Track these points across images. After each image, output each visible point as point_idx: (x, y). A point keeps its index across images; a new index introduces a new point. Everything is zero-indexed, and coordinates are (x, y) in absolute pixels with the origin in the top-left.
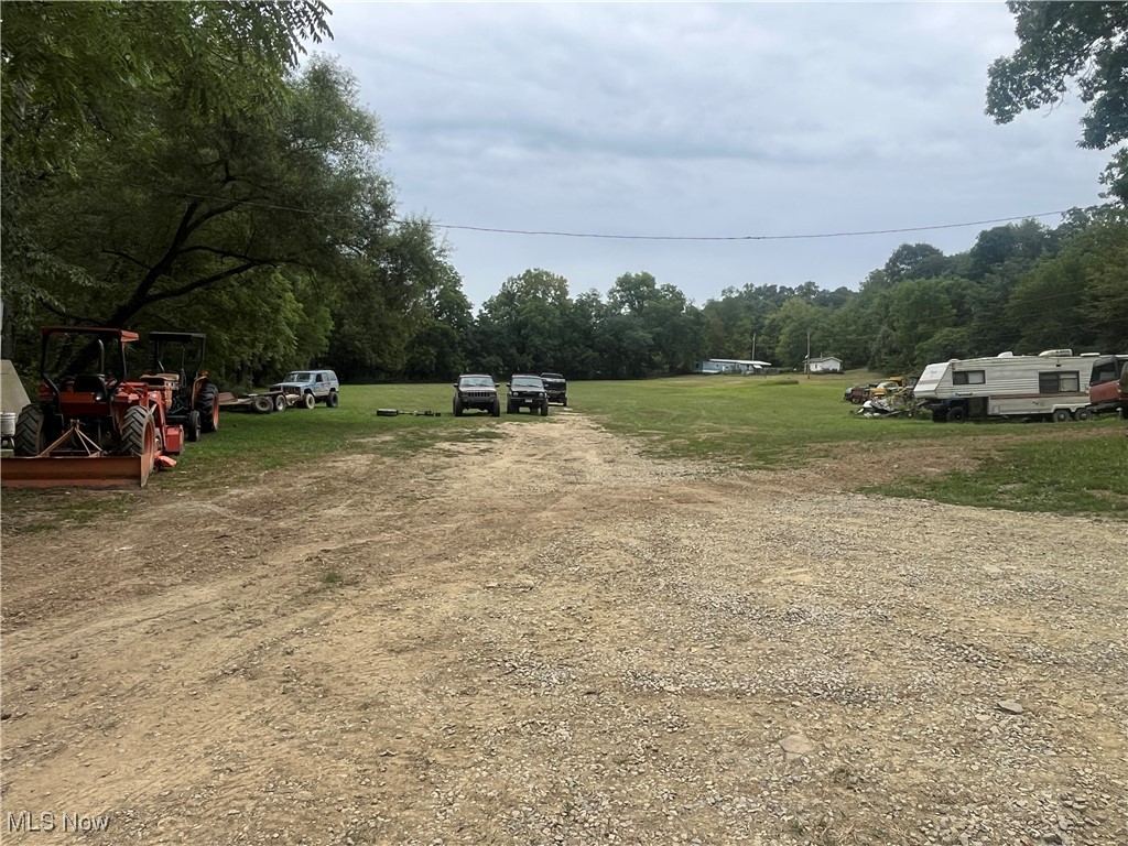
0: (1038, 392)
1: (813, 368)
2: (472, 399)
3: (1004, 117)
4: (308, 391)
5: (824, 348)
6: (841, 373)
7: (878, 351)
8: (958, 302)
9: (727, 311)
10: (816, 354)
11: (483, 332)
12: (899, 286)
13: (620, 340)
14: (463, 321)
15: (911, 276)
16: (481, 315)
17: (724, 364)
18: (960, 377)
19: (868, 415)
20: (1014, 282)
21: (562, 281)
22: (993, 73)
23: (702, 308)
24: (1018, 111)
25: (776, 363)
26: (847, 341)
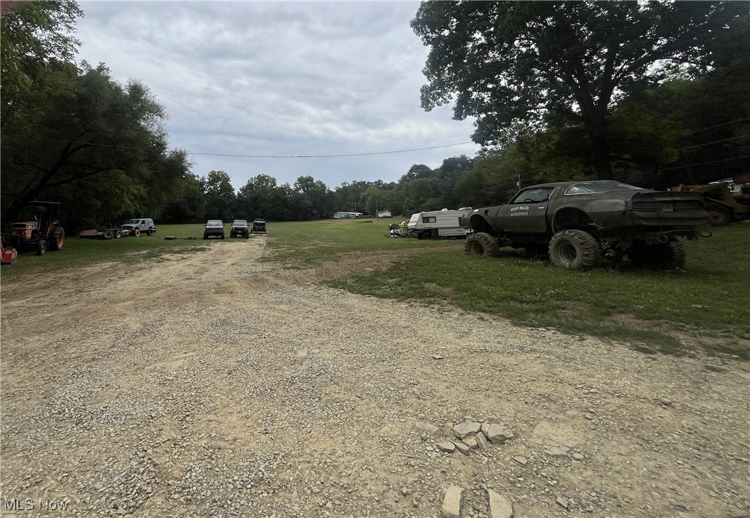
0: (458, 225)
1: (380, 215)
2: (211, 231)
3: (429, 109)
4: (137, 228)
5: (384, 207)
6: (391, 217)
7: (406, 208)
8: (435, 188)
9: (344, 191)
10: (381, 209)
11: (239, 201)
12: (412, 181)
13: (298, 204)
14: (232, 197)
15: (417, 177)
16: (239, 193)
17: (343, 214)
18: (426, 220)
19: (392, 236)
20: (456, 180)
21: (274, 180)
22: (422, 91)
23: (335, 191)
24: (433, 106)
25: (365, 214)
26: (393, 204)
